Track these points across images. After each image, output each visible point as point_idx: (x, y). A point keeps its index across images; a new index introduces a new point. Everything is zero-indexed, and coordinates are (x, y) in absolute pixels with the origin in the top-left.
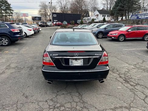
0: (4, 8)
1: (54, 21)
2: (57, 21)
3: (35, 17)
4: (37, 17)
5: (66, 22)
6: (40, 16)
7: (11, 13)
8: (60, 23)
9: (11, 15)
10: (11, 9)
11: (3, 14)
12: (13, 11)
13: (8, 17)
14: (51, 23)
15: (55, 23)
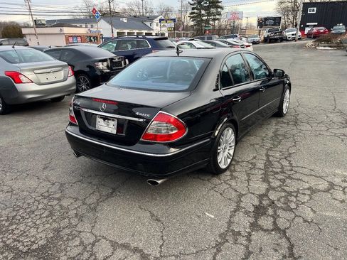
0: (206, 3)
1: (308, 26)
2: (314, 26)
3: (266, 19)
4: (270, 18)
5: (344, 27)
6: (279, 15)
7: (218, 15)
8: (322, 29)
9: (218, 19)
10: (220, 4)
11: (204, 18)
12: (222, 8)
13: (211, 22)
14: (295, 33)
15: (307, 30)
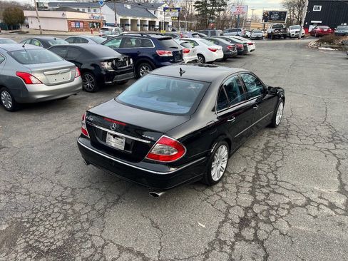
1: (313, 24)
2: (319, 24)
3: (271, 13)
4: (276, 12)
6: (284, 10)
7: (224, 5)
8: (326, 28)
15: (311, 28)
